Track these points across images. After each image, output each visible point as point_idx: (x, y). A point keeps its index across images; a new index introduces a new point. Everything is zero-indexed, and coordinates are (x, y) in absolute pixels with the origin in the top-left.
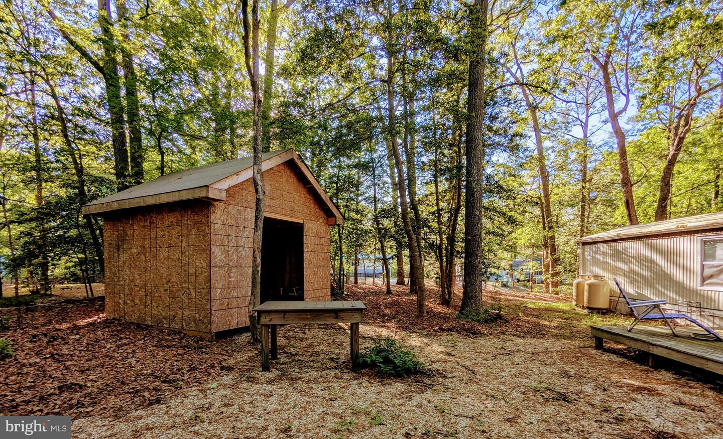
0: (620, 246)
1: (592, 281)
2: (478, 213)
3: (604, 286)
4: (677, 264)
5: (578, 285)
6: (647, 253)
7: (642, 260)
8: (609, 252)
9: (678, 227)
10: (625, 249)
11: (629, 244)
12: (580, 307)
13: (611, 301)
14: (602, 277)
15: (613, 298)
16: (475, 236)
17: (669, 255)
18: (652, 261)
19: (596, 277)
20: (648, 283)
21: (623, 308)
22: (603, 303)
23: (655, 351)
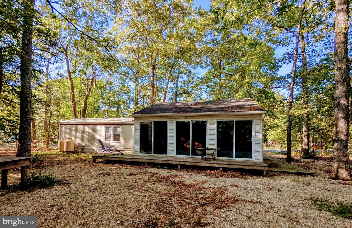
0: (78, 127)
1: (68, 140)
2: (30, 108)
3: (72, 142)
4: (98, 134)
5: (61, 142)
6: (88, 130)
7: (86, 132)
8: (73, 129)
9: (98, 122)
10: (80, 128)
11: (82, 126)
12: (62, 152)
13: (75, 148)
14: (72, 139)
15: (76, 147)
16: (28, 119)
17: (96, 131)
18: (90, 133)
19: (69, 139)
20: (89, 141)
21: (79, 150)
22: (72, 149)
23: (114, 159)
